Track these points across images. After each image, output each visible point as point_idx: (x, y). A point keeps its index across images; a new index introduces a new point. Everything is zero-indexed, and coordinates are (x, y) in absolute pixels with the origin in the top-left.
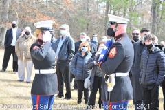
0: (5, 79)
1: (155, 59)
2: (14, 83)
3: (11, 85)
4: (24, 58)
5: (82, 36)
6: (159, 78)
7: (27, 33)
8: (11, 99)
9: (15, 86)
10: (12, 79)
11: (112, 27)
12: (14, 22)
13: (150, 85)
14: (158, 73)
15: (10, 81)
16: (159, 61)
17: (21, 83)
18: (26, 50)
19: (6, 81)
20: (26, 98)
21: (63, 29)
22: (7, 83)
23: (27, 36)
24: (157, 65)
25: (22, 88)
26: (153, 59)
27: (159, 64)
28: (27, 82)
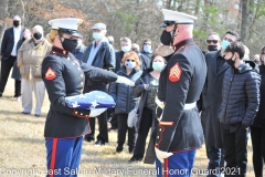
1: (242, 83)
2: (15, 117)
3: (9, 119)
4: (31, 76)
5: (123, 43)
6: (248, 114)
7: (37, 36)
8: (10, 143)
10: (12, 110)
12: (17, 18)
13: (233, 125)
14: (246, 106)
15: (8, 113)
16: (247, 87)
17: (27, 117)
18: (34, 63)
20: (33, 141)
22: (3, 116)
23: (37, 41)
24: (245, 93)
25: (28, 124)
26: (239, 82)
27: (248, 92)
28: (36, 115)
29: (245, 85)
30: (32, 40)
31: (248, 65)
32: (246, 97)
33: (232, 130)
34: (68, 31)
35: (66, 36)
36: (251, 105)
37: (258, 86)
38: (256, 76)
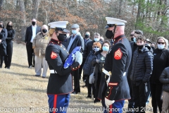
0: (23, 73)
1: (143, 58)
2: (30, 77)
3: (26, 79)
4: (40, 54)
9: (30, 80)
10: (29, 74)
11: (112, 29)
12: (34, 20)
13: (138, 82)
15: (27, 75)
17: (37, 78)
18: (42, 47)
19: (24, 75)
21: (74, 29)
22: (23, 77)
23: (44, 34)
25: (36, 82)
27: (147, 63)
28: (43, 77)
29: (144, 60)
30: (42, 33)
31: (146, 48)
32: (145, 66)
33: (137, 84)
34: (61, 29)
35: (60, 32)
36: (147, 70)
37: (152, 60)
38: (151, 54)
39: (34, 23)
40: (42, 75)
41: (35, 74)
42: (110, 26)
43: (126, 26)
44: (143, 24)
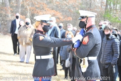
2: (15, 63)
6: (114, 59)
9: (16, 65)
10: (15, 60)
12: (18, 14)
13: (107, 64)
14: (113, 55)
16: (113, 46)
23: (27, 26)
24: (112, 49)
26: (109, 43)
27: (114, 48)
28: (26, 63)
29: (112, 45)
30: (25, 26)
31: (114, 36)
32: (113, 51)
33: (106, 67)
34: (46, 22)
35: (44, 24)
36: (115, 55)
37: (118, 46)
38: (117, 41)
39: (17, 17)
40: (25, 61)
41: (20, 60)
42: (83, 17)
43: (96, 17)
44: (110, 15)
